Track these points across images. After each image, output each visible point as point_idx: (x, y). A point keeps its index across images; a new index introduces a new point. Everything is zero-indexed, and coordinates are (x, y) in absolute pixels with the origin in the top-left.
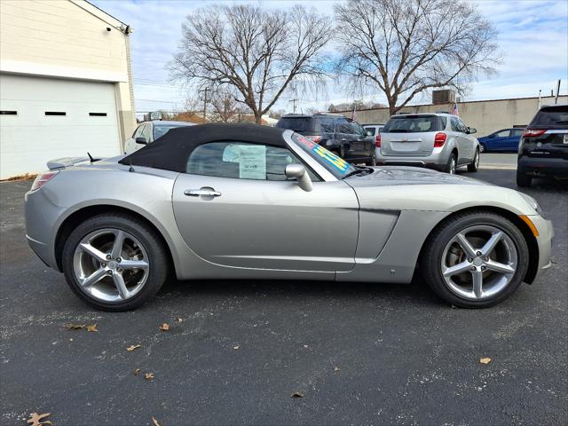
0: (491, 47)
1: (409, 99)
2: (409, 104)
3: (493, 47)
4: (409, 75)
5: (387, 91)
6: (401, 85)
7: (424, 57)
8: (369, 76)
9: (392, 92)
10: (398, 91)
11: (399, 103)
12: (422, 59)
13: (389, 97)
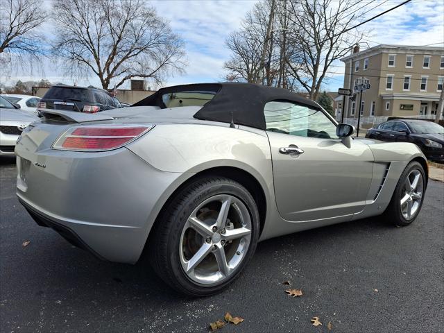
0: (181, 53)
1: (120, 84)
2: (119, 88)
3: (182, 54)
4: (119, 64)
5: (100, 75)
6: (112, 72)
7: (130, 52)
8: (84, 60)
9: (105, 76)
10: (110, 76)
11: (110, 87)
12: (128, 54)
13: (102, 80)
